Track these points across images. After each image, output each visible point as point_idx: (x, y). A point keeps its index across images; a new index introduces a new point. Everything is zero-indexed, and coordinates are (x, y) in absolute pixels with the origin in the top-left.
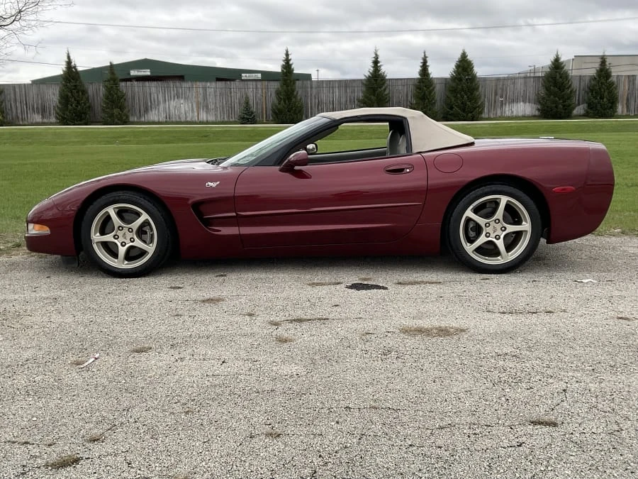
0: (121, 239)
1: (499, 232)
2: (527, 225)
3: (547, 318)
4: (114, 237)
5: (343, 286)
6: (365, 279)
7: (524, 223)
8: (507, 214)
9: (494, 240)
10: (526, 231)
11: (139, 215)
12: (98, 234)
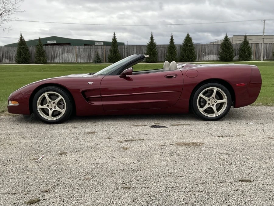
0: (50, 107)
1: (213, 103)
2: (226, 100)
3: (238, 138)
4: (47, 106)
5: (148, 126)
6: (157, 124)
7: (224, 99)
8: (217, 95)
9: (212, 106)
10: (225, 103)
11: (58, 96)
12: (40, 105)
